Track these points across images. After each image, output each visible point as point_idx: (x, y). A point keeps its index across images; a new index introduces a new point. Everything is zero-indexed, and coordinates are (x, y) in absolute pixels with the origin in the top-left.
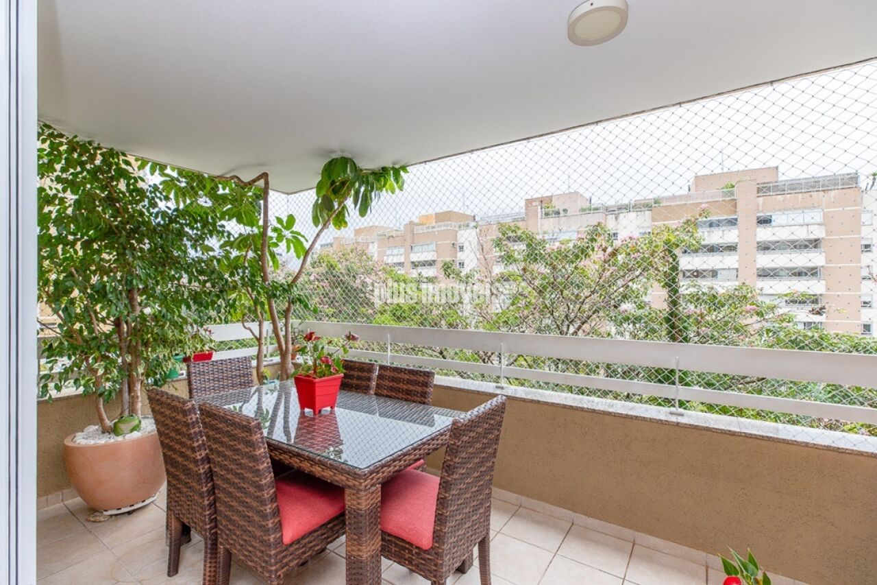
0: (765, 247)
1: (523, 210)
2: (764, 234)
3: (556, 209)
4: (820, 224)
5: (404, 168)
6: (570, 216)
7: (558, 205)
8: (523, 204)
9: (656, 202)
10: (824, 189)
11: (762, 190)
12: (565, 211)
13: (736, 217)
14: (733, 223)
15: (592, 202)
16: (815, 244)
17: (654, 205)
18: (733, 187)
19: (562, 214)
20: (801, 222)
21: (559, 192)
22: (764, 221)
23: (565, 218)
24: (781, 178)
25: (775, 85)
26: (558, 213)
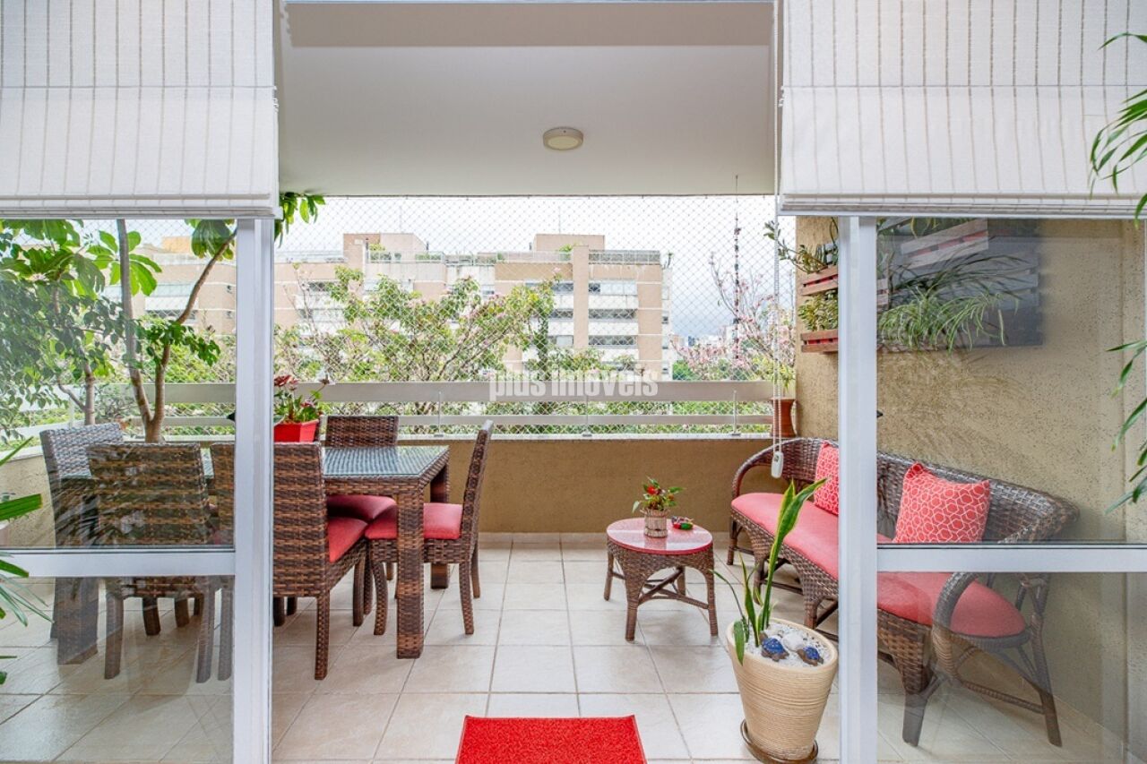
0: (595, 315)
1: (340, 248)
2: (595, 302)
3: (386, 252)
4: (635, 296)
5: (320, 198)
6: (403, 263)
7: (388, 246)
8: (340, 239)
9: (500, 257)
10: (639, 262)
11: (593, 257)
12: (398, 255)
13: (571, 282)
14: (569, 287)
15: (431, 248)
16: (630, 314)
17: (498, 261)
18: (570, 250)
19: (394, 259)
20: (620, 292)
21: (391, 231)
22: (594, 289)
23: (398, 265)
24: (608, 247)
25: (645, 198)
26: (388, 257)
